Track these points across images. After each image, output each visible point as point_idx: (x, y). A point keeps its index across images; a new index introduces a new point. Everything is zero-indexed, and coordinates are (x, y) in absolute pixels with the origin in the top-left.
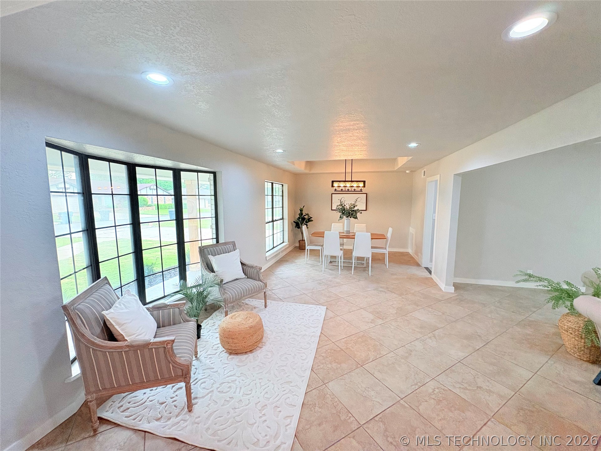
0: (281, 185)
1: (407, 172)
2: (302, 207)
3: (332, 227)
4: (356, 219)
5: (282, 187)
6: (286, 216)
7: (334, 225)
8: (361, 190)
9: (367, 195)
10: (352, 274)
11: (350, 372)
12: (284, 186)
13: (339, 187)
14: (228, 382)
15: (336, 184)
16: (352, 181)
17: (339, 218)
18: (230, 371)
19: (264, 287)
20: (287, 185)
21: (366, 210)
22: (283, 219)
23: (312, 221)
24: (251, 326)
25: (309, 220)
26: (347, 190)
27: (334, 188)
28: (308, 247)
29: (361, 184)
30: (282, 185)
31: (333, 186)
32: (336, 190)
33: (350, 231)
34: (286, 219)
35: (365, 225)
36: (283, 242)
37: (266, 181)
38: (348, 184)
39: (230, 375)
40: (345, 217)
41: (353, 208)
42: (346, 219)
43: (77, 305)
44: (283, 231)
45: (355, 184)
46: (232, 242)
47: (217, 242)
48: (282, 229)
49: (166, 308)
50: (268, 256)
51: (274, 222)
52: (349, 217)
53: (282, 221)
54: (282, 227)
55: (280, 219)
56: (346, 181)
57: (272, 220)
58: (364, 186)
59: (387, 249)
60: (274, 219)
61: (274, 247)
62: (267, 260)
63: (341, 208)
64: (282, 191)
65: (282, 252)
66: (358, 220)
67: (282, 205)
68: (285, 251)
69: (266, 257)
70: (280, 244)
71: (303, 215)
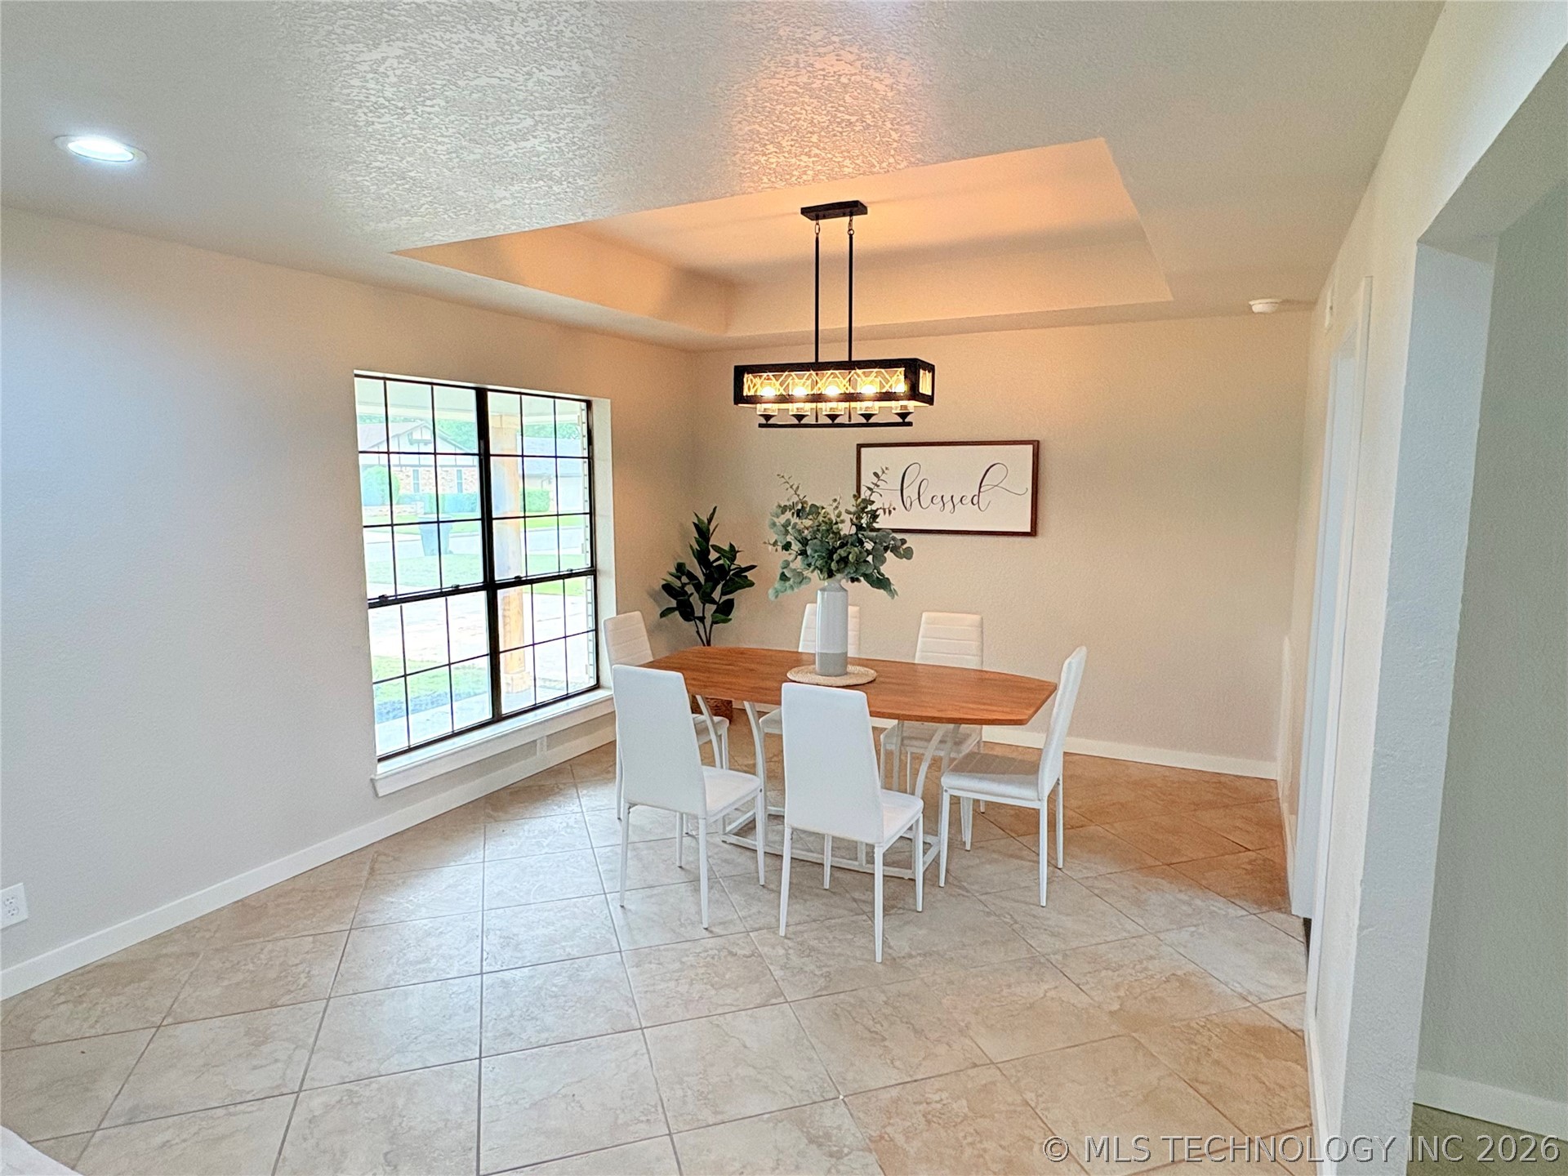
0: (584, 405)
1: (1258, 306)
3: (804, 625)
4: (882, 591)
5: (584, 411)
6: (607, 559)
8: (903, 415)
9: (1041, 447)
10: (782, 932)
12: (594, 407)
16: (850, 365)
17: (777, 584)
20: (609, 401)
21: (1033, 533)
22: (591, 571)
23: (751, 583)
25: (739, 581)
26: (829, 421)
27: (759, 409)
30: (589, 404)
31: (739, 398)
32: (768, 417)
33: (846, 655)
34: (608, 573)
35: (977, 618)
36: (597, 686)
37: (357, 372)
38: (833, 385)
40: (815, 576)
41: (868, 526)
42: (823, 590)
44: (598, 629)
45: (868, 383)
48: (592, 626)
50: (387, 777)
51: (501, 593)
52: (839, 576)
53: (590, 579)
54: (590, 613)
55: (571, 575)
56: (818, 366)
57: (481, 580)
58: (914, 394)
59: (1042, 786)
60: (497, 578)
61: (497, 717)
62: (381, 793)
63: (788, 522)
64: (585, 432)
65: (554, 739)
66: (892, 593)
67: (588, 504)
68: (591, 733)
69: (372, 780)
70: (567, 697)
71: (713, 555)
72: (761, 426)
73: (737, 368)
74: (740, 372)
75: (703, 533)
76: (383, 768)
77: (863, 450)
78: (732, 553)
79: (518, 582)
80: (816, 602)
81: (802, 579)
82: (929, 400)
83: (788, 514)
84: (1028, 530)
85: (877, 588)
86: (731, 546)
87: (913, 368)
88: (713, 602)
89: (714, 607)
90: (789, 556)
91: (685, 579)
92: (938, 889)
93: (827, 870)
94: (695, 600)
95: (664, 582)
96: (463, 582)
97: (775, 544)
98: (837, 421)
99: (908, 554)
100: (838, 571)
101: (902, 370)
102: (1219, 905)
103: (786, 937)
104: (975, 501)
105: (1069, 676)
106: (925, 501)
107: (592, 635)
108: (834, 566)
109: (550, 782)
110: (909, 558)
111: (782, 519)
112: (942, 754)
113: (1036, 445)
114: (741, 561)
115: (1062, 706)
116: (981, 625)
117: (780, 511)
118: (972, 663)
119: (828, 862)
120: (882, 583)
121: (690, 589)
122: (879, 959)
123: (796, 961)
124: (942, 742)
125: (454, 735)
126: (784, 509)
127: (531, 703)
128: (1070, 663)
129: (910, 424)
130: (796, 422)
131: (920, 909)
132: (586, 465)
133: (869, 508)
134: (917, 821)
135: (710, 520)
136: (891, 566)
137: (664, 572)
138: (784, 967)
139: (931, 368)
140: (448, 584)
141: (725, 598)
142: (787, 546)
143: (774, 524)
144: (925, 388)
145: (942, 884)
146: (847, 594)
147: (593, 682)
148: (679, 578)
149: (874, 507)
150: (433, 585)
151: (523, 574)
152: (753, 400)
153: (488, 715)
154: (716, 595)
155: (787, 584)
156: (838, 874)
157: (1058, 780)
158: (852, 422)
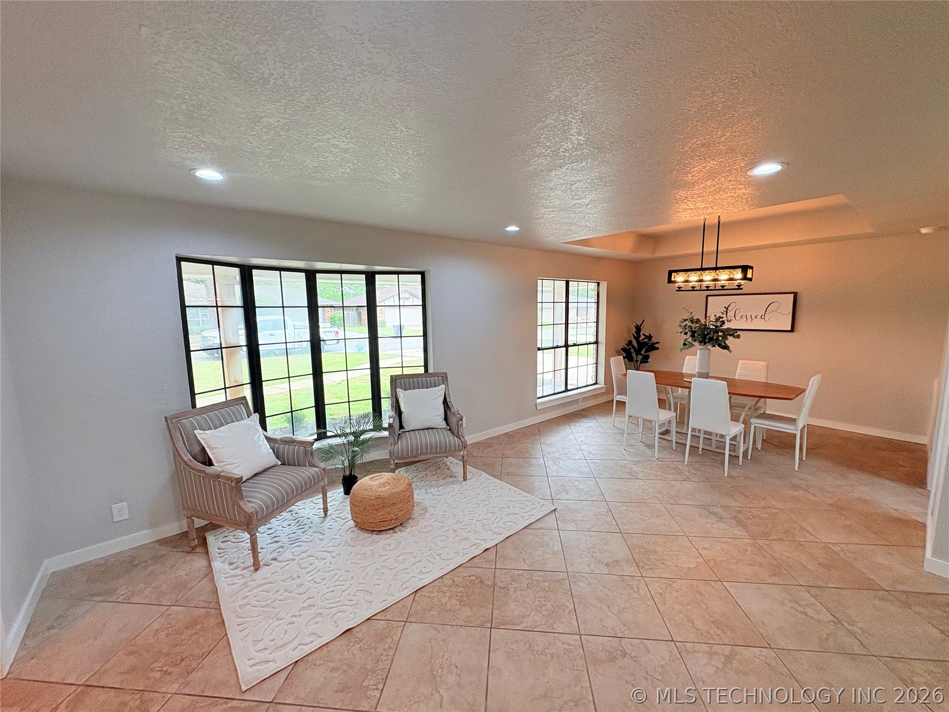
0: (596, 284)
1: (925, 230)
2: (639, 324)
3: (685, 364)
4: (726, 350)
5: (596, 287)
6: (602, 338)
7: (688, 360)
8: (739, 286)
9: (798, 295)
10: (686, 463)
11: (460, 626)
12: (600, 284)
13: (687, 281)
14: (317, 558)
15: (679, 278)
16: (716, 269)
17: (682, 347)
18: (333, 546)
19: (461, 448)
20: (606, 282)
21: (792, 330)
22: (596, 343)
23: (658, 349)
24: (379, 496)
25: (653, 347)
26: (704, 289)
27: (677, 285)
28: (618, 396)
29: (738, 275)
30: (598, 284)
31: (670, 281)
32: (679, 288)
33: (708, 373)
34: (602, 343)
35: (765, 363)
36: (596, 384)
37: (539, 278)
38: (708, 277)
39: (327, 550)
40: (696, 344)
41: (721, 326)
42: (700, 349)
43: (182, 420)
44: (597, 363)
45: (723, 276)
46: (443, 374)
47: (426, 370)
48: (595, 362)
49: (292, 444)
50: (541, 404)
51: (569, 348)
52: (707, 344)
53: (595, 346)
54: (594, 357)
55: (590, 343)
56: (702, 269)
57: (564, 344)
58: (745, 278)
59: (798, 425)
60: (569, 343)
61: (567, 390)
62: (538, 409)
63: (686, 325)
64: (596, 294)
65: (584, 399)
66: (730, 351)
67: (596, 319)
68: (595, 399)
69: (536, 404)
70: (587, 386)
71: (642, 337)
72: (677, 291)
73: (669, 271)
74: (670, 273)
75: (638, 329)
76: (539, 401)
77: (709, 297)
78: (650, 337)
79: (575, 345)
80: (696, 356)
81: (691, 345)
82: (750, 280)
83: (687, 322)
84: (790, 329)
85: (724, 349)
86: (650, 335)
87: (745, 269)
88: (641, 354)
89: (642, 357)
90: (685, 337)
91: (631, 347)
92: (747, 460)
93: (700, 450)
94: (634, 355)
95: (623, 347)
96: (560, 345)
97: (681, 333)
98: (709, 288)
99: (738, 337)
100: (708, 343)
101: (741, 269)
102: (887, 482)
103: (687, 465)
104: (763, 317)
105: (813, 384)
106: (738, 317)
107: (595, 365)
108: (707, 340)
109: (584, 413)
110: (739, 338)
111: (685, 323)
112: (749, 413)
113: (796, 294)
114: (654, 340)
115: (808, 397)
116: (768, 366)
117: (683, 320)
118: (764, 380)
119: (701, 447)
120: (726, 347)
121: (632, 350)
122: (726, 475)
123: (693, 471)
124: (750, 409)
125: (555, 394)
126: (685, 320)
127: (585, 384)
128: (814, 379)
129: (742, 289)
130: (692, 289)
131: (741, 464)
132: (596, 305)
133: (721, 320)
134: (741, 432)
135: (641, 325)
136: (730, 341)
137: (623, 344)
138: (688, 472)
139: (752, 268)
140: (555, 345)
141: (646, 354)
142: (686, 334)
143: (681, 325)
144: (749, 275)
145: (749, 458)
146: (710, 352)
147: (594, 382)
148: (628, 346)
149: (723, 319)
150: (551, 345)
151: (576, 343)
152: (675, 282)
153: (563, 389)
154: (643, 352)
155: (686, 346)
156: (704, 451)
157: (805, 426)
158: (716, 288)
